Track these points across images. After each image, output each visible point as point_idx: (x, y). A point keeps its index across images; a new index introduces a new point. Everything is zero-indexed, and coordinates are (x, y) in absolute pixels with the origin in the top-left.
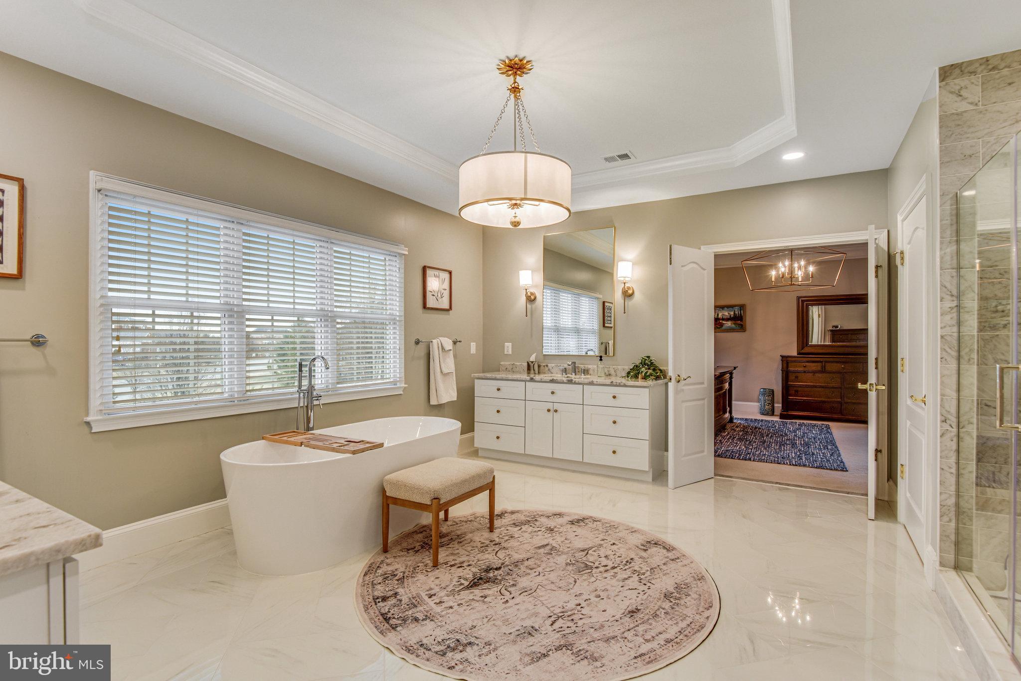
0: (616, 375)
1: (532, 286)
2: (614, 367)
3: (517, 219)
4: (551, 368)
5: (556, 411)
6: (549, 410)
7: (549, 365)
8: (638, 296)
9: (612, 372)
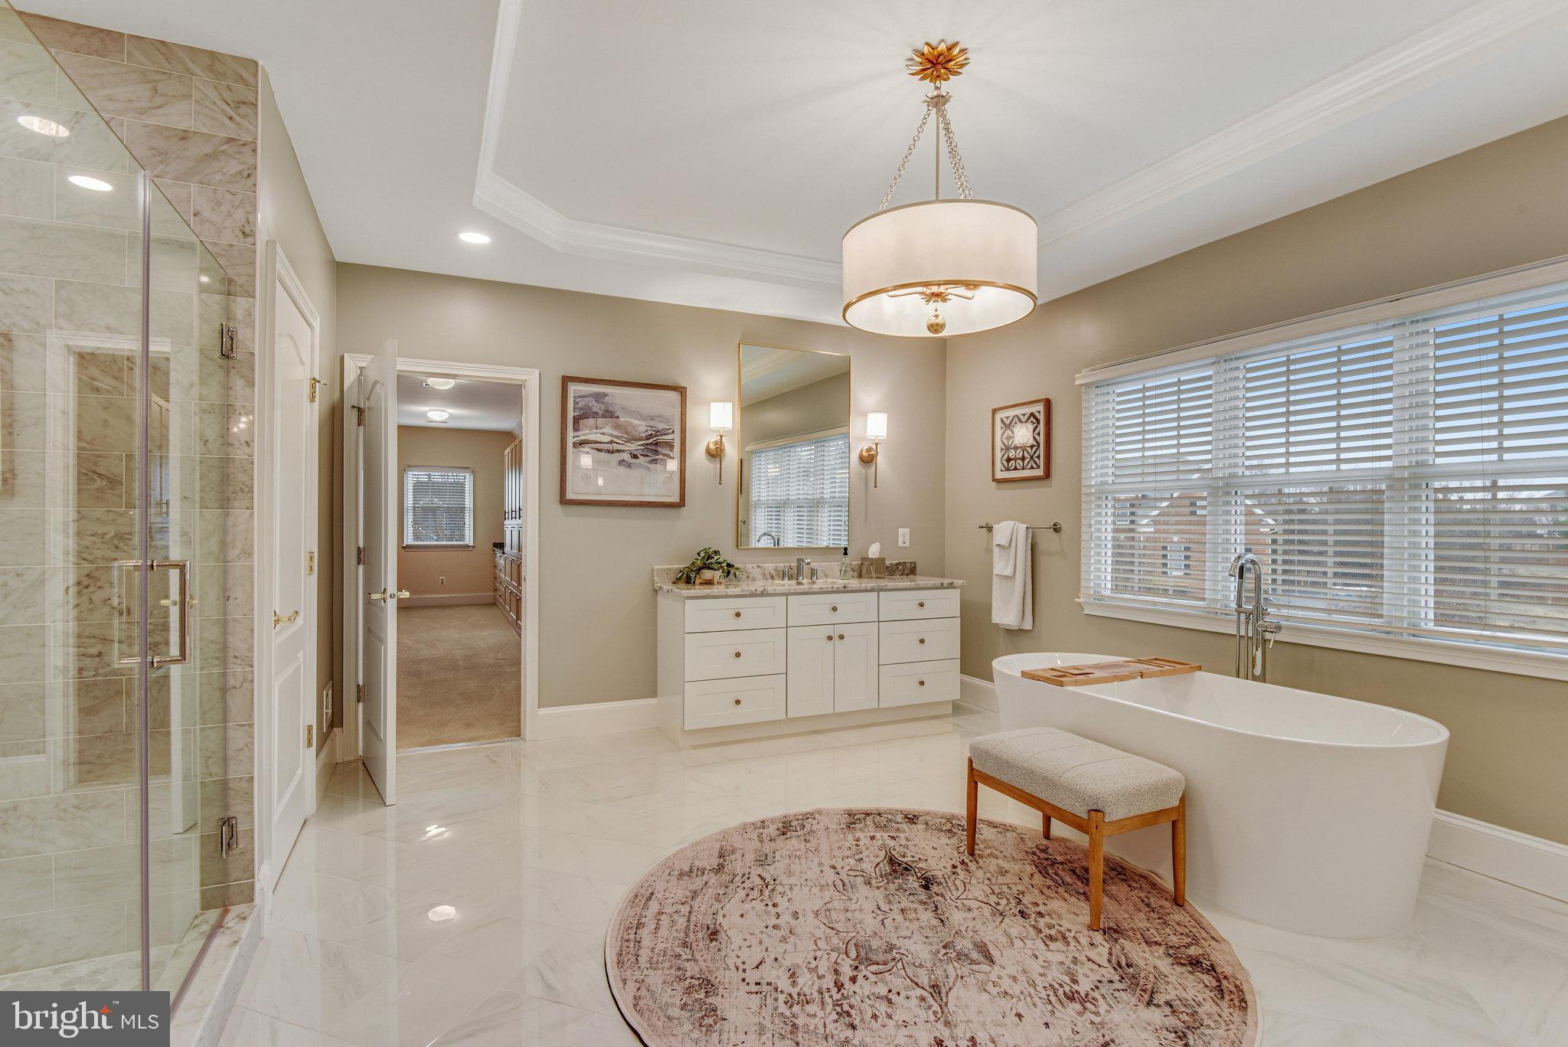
3: (939, 320)
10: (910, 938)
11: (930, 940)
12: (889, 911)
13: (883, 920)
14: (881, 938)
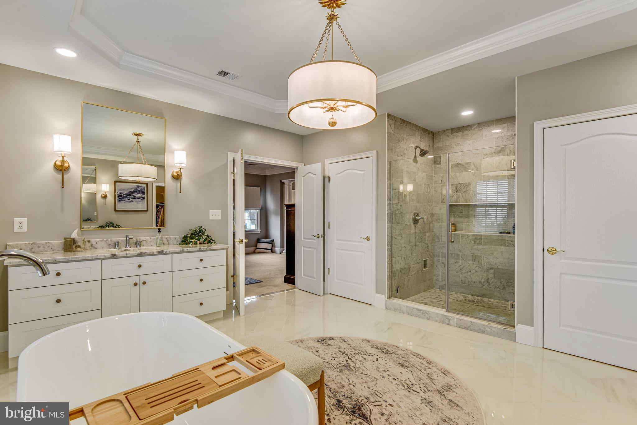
0: (169, 244)
1: (70, 155)
2: (166, 237)
3: (334, 121)
4: (94, 243)
5: (144, 283)
6: (136, 284)
7: (91, 240)
8: (184, 179)
9: (165, 242)
10: (336, 376)
11: (328, 376)
12: (349, 385)
13: (349, 381)
14: (346, 374)
